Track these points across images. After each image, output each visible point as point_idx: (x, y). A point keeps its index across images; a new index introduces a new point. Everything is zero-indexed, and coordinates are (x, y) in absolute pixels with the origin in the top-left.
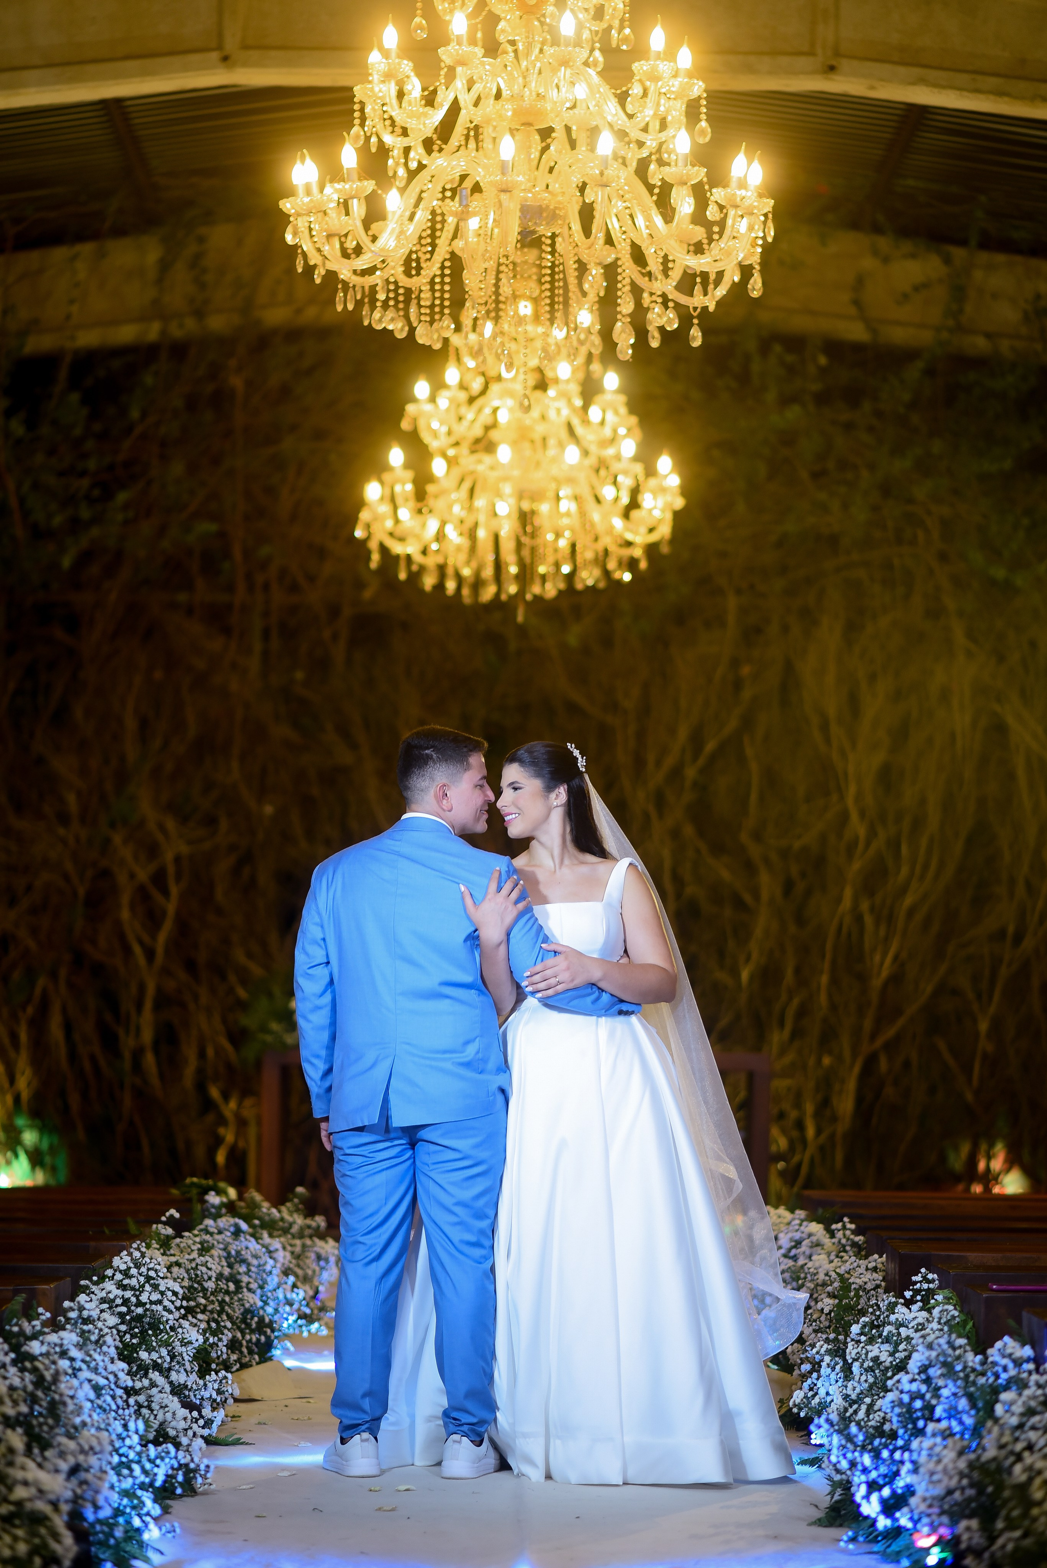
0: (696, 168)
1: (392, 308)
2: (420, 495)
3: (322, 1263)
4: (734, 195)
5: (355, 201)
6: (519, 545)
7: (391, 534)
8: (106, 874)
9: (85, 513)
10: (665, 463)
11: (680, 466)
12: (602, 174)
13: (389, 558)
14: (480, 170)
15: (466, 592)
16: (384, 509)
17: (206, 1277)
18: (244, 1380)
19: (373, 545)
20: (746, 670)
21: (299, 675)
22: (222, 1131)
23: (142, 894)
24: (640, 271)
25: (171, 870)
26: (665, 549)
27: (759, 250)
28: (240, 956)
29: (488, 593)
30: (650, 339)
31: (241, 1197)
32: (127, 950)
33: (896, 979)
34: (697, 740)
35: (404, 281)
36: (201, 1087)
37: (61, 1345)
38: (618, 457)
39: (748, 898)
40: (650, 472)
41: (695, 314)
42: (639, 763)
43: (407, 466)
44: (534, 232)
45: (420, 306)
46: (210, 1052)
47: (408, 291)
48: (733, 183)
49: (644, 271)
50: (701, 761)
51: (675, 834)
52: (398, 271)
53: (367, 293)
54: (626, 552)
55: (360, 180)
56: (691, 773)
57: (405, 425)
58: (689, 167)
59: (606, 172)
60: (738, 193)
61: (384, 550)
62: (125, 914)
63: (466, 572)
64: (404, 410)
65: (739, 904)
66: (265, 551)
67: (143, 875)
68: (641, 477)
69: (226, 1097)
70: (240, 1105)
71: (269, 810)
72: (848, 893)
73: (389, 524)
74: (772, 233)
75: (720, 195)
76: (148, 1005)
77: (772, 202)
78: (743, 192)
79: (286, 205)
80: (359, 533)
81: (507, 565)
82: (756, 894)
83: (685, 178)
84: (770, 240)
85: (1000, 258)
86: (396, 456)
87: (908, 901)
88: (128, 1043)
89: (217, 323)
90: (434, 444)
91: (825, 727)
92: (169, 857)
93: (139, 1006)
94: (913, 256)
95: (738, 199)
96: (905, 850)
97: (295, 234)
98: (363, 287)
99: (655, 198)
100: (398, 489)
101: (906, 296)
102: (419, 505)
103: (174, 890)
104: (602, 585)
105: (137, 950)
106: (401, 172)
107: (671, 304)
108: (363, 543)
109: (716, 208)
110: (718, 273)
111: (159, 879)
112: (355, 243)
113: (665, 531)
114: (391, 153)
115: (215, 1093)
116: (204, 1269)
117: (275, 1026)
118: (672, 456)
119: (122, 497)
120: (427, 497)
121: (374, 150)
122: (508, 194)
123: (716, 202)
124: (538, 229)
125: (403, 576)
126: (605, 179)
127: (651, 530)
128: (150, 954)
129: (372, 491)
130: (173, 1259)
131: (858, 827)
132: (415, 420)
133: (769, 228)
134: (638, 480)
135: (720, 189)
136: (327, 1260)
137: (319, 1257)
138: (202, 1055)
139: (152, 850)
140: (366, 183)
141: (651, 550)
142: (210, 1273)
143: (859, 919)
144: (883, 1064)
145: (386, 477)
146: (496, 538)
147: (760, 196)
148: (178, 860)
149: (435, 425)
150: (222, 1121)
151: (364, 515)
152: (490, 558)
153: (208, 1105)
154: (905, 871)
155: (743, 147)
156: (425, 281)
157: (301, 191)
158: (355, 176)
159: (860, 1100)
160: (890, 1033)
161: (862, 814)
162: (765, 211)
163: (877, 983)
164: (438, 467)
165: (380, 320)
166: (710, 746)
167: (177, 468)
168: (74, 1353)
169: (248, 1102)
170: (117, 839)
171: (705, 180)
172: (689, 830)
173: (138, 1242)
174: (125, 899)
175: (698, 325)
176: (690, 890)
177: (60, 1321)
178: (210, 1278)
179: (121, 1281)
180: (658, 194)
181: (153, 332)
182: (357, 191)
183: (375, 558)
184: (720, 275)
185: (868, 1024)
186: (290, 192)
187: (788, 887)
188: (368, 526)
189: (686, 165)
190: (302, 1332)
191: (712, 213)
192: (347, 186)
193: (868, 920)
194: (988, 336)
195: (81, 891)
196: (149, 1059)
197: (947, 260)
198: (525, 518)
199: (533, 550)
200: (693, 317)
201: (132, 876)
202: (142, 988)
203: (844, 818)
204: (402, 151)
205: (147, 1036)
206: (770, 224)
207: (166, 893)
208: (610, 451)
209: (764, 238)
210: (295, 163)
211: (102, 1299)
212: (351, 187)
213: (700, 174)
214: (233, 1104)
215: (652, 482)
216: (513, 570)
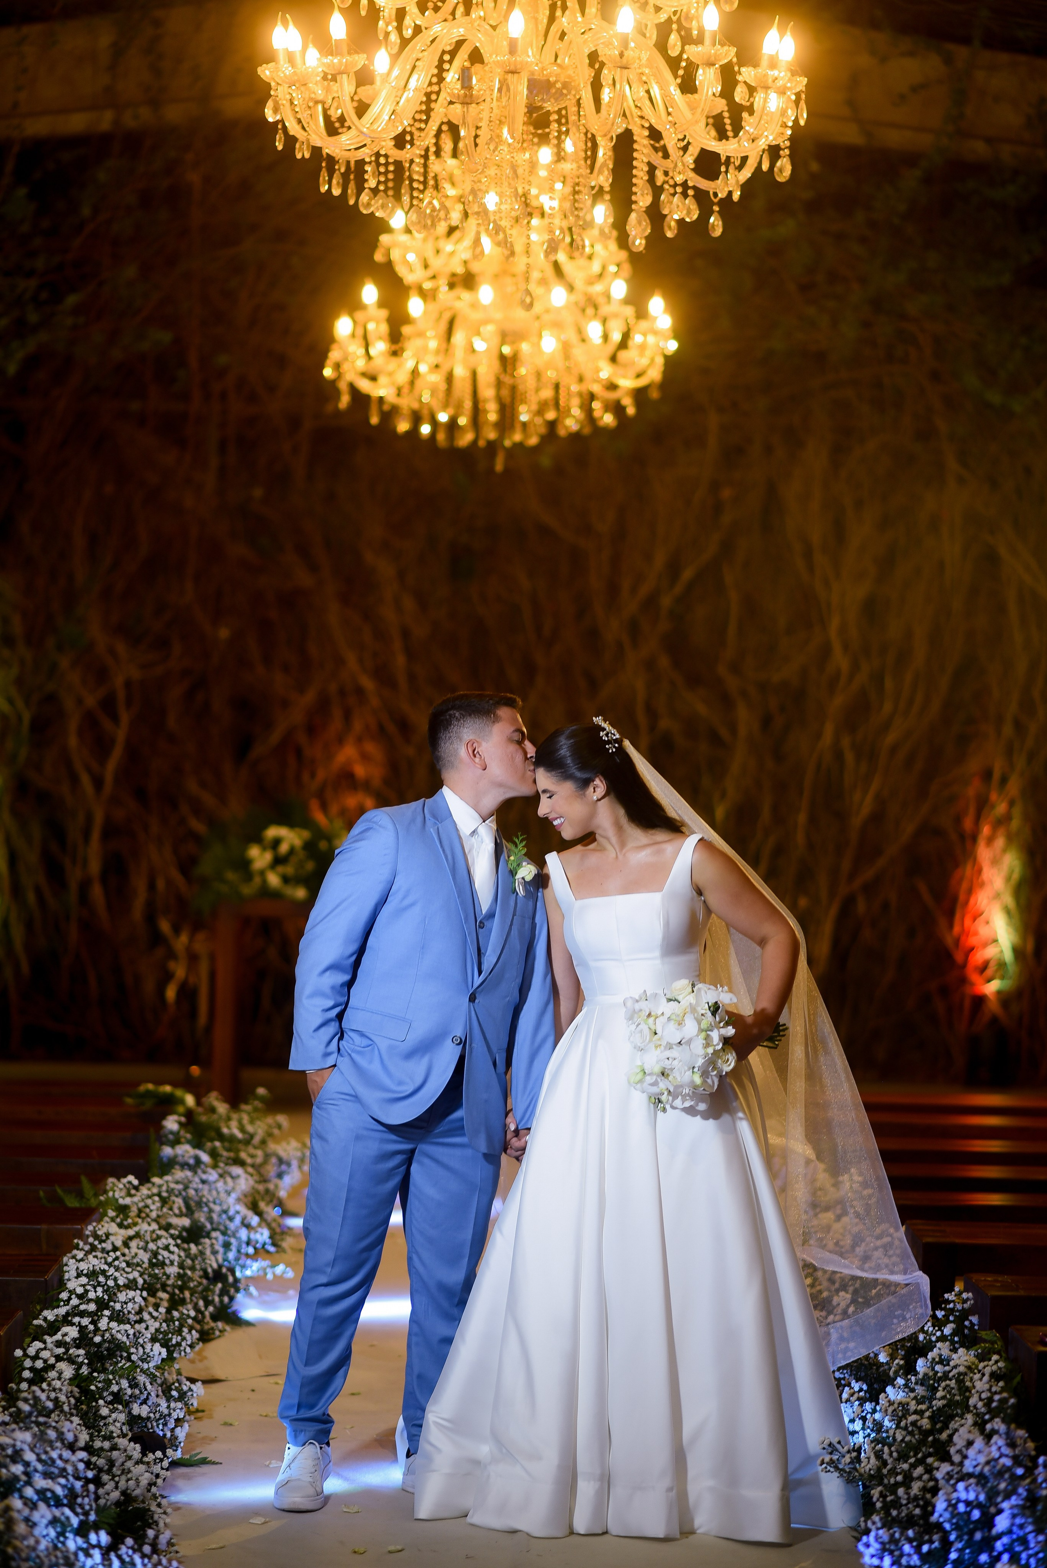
0: (726, 48)
1: (382, 194)
2: (395, 337)
3: (284, 1167)
4: (766, 75)
5: (345, 76)
6: (499, 384)
7: (364, 375)
8: (51, 699)
9: (33, 317)
10: (657, 305)
11: (672, 307)
12: (621, 55)
13: (360, 399)
14: (480, 36)
15: (441, 437)
16: (356, 349)
17: (167, 1262)
18: (206, 1358)
19: (343, 386)
20: (726, 493)
21: (258, 493)
22: (172, 965)
23: (90, 722)
24: (652, 146)
25: (121, 695)
26: (655, 394)
27: (789, 132)
28: (192, 786)
29: (466, 439)
30: (666, 228)
31: (199, 1103)
32: (74, 779)
33: (877, 817)
34: (674, 568)
35: (396, 154)
36: (151, 919)
37: (14, 1446)
38: (607, 296)
39: (724, 732)
40: (642, 314)
41: (716, 200)
42: (613, 590)
43: (382, 304)
44: (540, 108)
45: (412, 189)
46: (161, 884)
47: (398, 164)
48: (764, 62)
49: (657, 145)
50: (678, 589)
51: (650, 665)
52: (387, 147)
53: (353, 169)
54: (612, 396)
55: (349, 53)
56: (666, 601)
57: (379, 257)
58: (718, 47)
59: (626, 53)
60: (770, 73)
61: (354, 390)
62: (73, 741)
63: (443, 417)
64: (378, 240)
65: (715, 739)
66: (223, 359)
67: (91, 701)
68: (632, 321)
69: (177, 930)
70: (191, 939)
71: (224, 633)
72: (829, 730)
73: (361, 363)
74: (805, 116)
75: (750, 75)
76: (96, 835)
77: (805, 80)
78: (775, 73)
79: (265, 72)
80: (328, 372)
81: (486, 412)
82: (733, 729)
83: (713, 58)
84: (802, 123)
85: (1004, 57)
86: (370, 293)
87: (891, 738)
88: (74, 876)
89: (174, 114)
90: (409, 278)
91: (808, 555)
92: (119, 681)
93: (87, 834)
94: (911, 54)
95: (770, 80)
96: (889, 684)
97: (276, 110)
98: (348, 163)
99: (679, 80)
100: (371, 326)
101: (902, 97)
102: (394, 347)
103: (125, 718)
104: (587, 431)
105: (86, 780)
106: (394, 37)
107: (691, 192)
108: (333, 383)
109: (745, 89)
110: (742, 158)
111: (109, 705)
112: (339, 111)
113: (655, 374)
114: (381, 13)
115: (165, 926)
116: (166, 1254)
117: (231, 876)
118: (665, 297)
119: (72, 300)
120: (402, 338)
121: (363, 13)
122: (516, 75)
123: (745, 82)
124: (546, 105)
125: (374, 420)
126: (624, 60)
127: (639, 376)
128: (98, 783)
129: (343, 326)
130: (131, 1232)
131: (840, 660)
132: (388, 253)
133: (802, 110)
134: (628, 324)
135: (751, 69)
136: (289, 1164)
137: (281, 1161)
138: (152, 886)
139: (102, 675)
140: (356, 57)
141: (640, 394)
142: (172, 1257)
143: (839, 756)
144: (861, 906)
145: (359, 315)
146: (474, 374)
147: (794, 74)
148: (128, 684)
149: (411, 257)
150: (171, 955)
151: (334, 355)
152: (468, 404)
153: (157, 939)
154: (888, 707)
155: (776, 21)
156: (418, 152)
157: (282, 58)
158: (345, 49)
159: (836, 942)
160: (868, 874)
161: (846, 647)
162: (798, 90)
163: (857, 821)
164: (415, 306)
165: (368, 205)
166: (687, 574)
167: (131, 271)
168: (29, 1456)
169: (201, 936)
170: (64, 662)
171: (735, 60)
172: (664, 662)
173: (94, 1224)
174: (73, 725)
175: (718, 212)
176: (665, 723)
177: (12, 1388)
178: (172, 1263)
179: (78, 1306)
180: (683, 77)
181: (105, 121)
182: (346, 66)
183: (345, 400)
184: (744, 159)
185: (846, 865)
186: (270, 58)
187: (766, 722)
188: (337, 366)
189: (714, 45)
190: (266, 1274)
191: (740, 95)
192: (336, 61)
193: (849, 757)
194: (989, 140)
195: (27, 717)
196: (97, 892)
197: (948, 60)
198: (507, 363)
199: (513, 389)
200: (713, 204)
201: (80, 701)
202: (89, 819)
203: (826, 652)
204: (394, 12)
205: (95, 867)
206: (803, 104)
207: (115, 718)
208: (598, 288)
209: (796, 121)
210: (276, 24)
211: (57, 1341)
212: (340, 62)
213: (729, 54)
214: (184, 938)
215: (643, 325)
216: (492, 417)
